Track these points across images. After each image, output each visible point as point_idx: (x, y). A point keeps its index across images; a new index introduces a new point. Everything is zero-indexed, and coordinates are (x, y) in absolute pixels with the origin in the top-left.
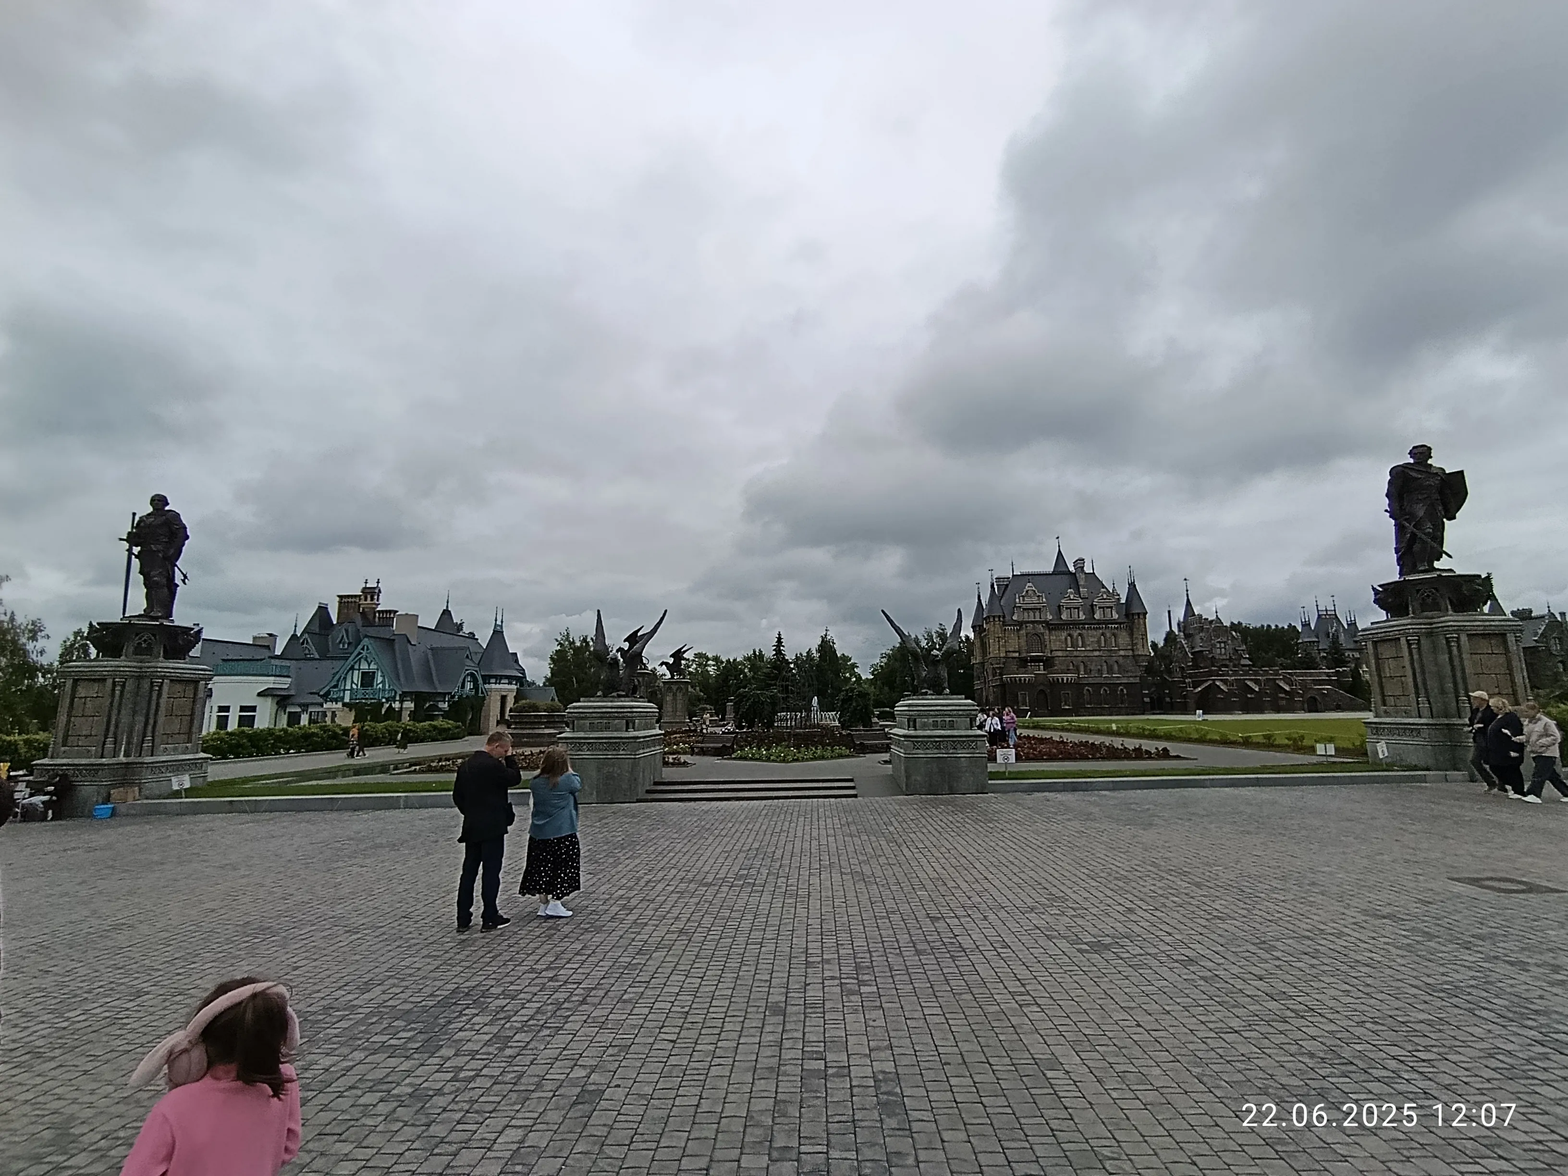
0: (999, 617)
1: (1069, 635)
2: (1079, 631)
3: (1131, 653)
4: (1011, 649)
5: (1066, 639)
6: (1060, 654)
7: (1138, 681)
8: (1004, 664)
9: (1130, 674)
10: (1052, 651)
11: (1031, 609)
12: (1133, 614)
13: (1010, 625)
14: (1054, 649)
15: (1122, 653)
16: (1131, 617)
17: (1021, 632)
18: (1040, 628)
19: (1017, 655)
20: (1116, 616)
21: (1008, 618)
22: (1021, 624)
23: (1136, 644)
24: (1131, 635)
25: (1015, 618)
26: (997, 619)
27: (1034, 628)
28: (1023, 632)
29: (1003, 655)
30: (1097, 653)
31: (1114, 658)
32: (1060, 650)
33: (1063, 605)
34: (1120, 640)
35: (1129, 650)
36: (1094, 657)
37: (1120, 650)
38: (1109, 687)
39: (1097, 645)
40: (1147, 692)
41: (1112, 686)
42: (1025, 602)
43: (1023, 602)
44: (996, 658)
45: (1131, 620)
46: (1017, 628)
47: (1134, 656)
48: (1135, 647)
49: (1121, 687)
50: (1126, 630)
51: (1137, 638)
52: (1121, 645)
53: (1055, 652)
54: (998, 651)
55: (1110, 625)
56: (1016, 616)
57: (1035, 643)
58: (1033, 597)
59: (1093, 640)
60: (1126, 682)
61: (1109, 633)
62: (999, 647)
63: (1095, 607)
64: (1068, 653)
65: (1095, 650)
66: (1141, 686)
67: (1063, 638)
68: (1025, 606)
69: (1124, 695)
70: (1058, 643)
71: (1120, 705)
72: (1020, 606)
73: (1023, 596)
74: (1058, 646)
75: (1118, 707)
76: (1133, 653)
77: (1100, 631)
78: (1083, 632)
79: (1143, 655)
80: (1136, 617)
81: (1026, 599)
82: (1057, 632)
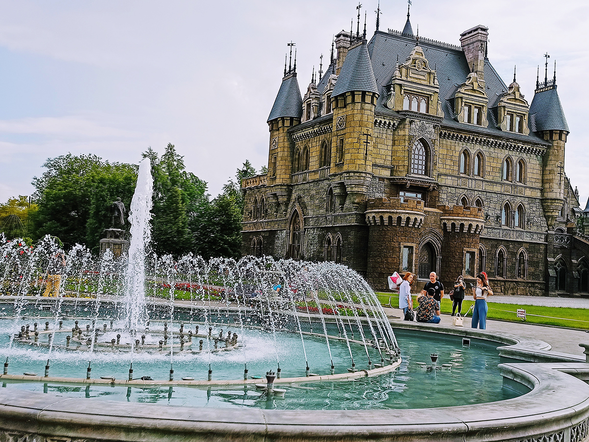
0: (373, 95)
1: (465, 151)
2: (478, 147)
3: (538, 194)
4: (378, 162)
5: (459, 156)
7: (542, 241)
8: (368, 186)
9: (534, 229)
10: (439, 175)
11: (416, 94)
12: (551, 132)
13: (384, 115)
14: (443, 171)
15: (528, 193)
16: (547, 137)
17: (401, 133)
18: (431, 132)
20: (526, 131)
22: (403, 117)
23: (550, 181)
24: (544, 164)
25: (391, 104)
26: (368, 99)
27: (422, 129)
28: (403, 132)
29: (369, 169)
30: (497, 188)
31: (518, 200)
32: (450, 176)
33: (462, 98)
34: (529, 170)
35: (538, 189)
36: (493, 195)
37: (526, 187)
38: (507, 247)
39: (498, 175)
40: (552, 260)
41: (511, 246)
42: (409, 79)
43: (404, 78)
44: (358, 174)
45: (547, 141)
46: (394, 124)
47: (543, 200)
48: (547, 186)
49: (521, 249)
50: (537, 156)
51: (551, 172)
52: (528, 180)
53: (442, 177)
54: (363, 162)
55: (521, 145)
56: (392, 101)
57: (418, 155)
58: (420, 73)
59: (494, 165)
60: (528, 240)
61: (515, 157)
62: (366, 154)
63: (502, 110)
64: (460, 181)
65: (497, 183)
66: (546, 250)
67: (457, 154)
68: (408, 87)
69: (524, 263)
70: (448, 162)
71: (519, 279)
72: (400, 85)
73: (407, 68)
74: (448, 167)
75: (515, 282)
76: (542, 195)
77: (505, 153)
78: (484, 149)
79: (558, 200)
80: (556, 137)
81: (411, 75)
82: (449, 142)
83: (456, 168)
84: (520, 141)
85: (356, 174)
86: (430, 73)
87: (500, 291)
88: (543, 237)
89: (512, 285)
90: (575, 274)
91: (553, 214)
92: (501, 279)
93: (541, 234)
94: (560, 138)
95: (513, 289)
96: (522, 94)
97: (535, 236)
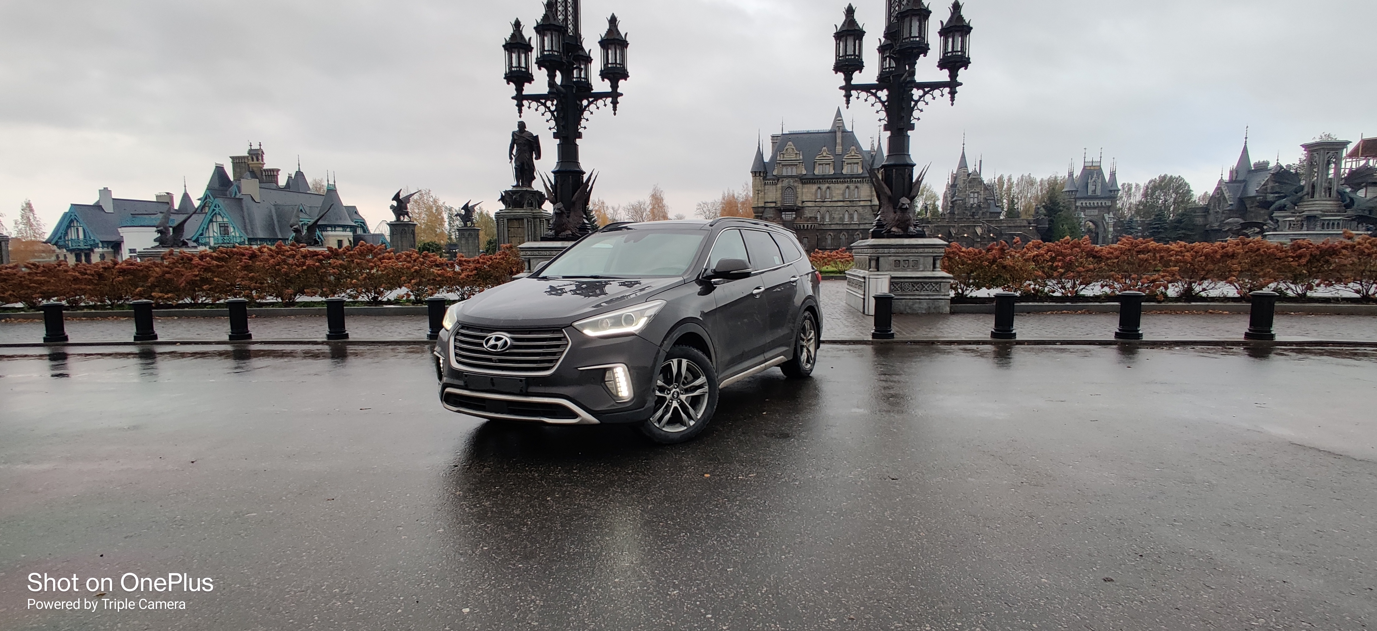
0: (760, 172)
1: (820, 188)
2: (827, 185)
4: (769, 200)
6: (809, 204)
8: (763, 212)
9: (866, 221)
10: (803, 202)
11: (790, 165)
13: (769, 180)
14: (805, 200)
15: (862, 203)
18: (795, 182)
19: (773, 205)
20: (860, 171)
21: (769, 173)
22: (778, 178)
25: (775, 173)
26: (758, 175)
27: (789, 182)
28: (779, 185)
29: (761, 205)
30: (841, 204)
31: (855, 208)
32: (810, 201)
33: (816, 162)
34: (862, 192)
35: (869, 200)
36: (838, 207)
37: (860, 201)
38: (848, 233)
39: (842, 197)
41: (850, 231)
42: (784, 159)
43: (782, 159)
46: (775, 182)
47: (871, 206)
48: (873, 198)
49: (858, 233)
50: (867, 183)
52: (862, 197)
53: (805, 202)
54: (757, 202)
55: (854, 180)
56: (776, 171)
57: (789, 194)
58: (791, 155)
59: (839, 192)
60: (861, 228)
61: (852, 186)
62: (758, 199)
63: (844, 163)
64: (817, 203)
65: (840, 201)
67: (814, 190)
68: (784, 163)
70: (809, 195)
72: (779, 163)
73: (783, 154)
74: (809, 197)
76: (871, 204)
77: (846, 185)
78: (831, 185)
81: (785, 157)
82: (808, 185)
83: (813, 197)
84: (853, 178)
86: (796, 154)
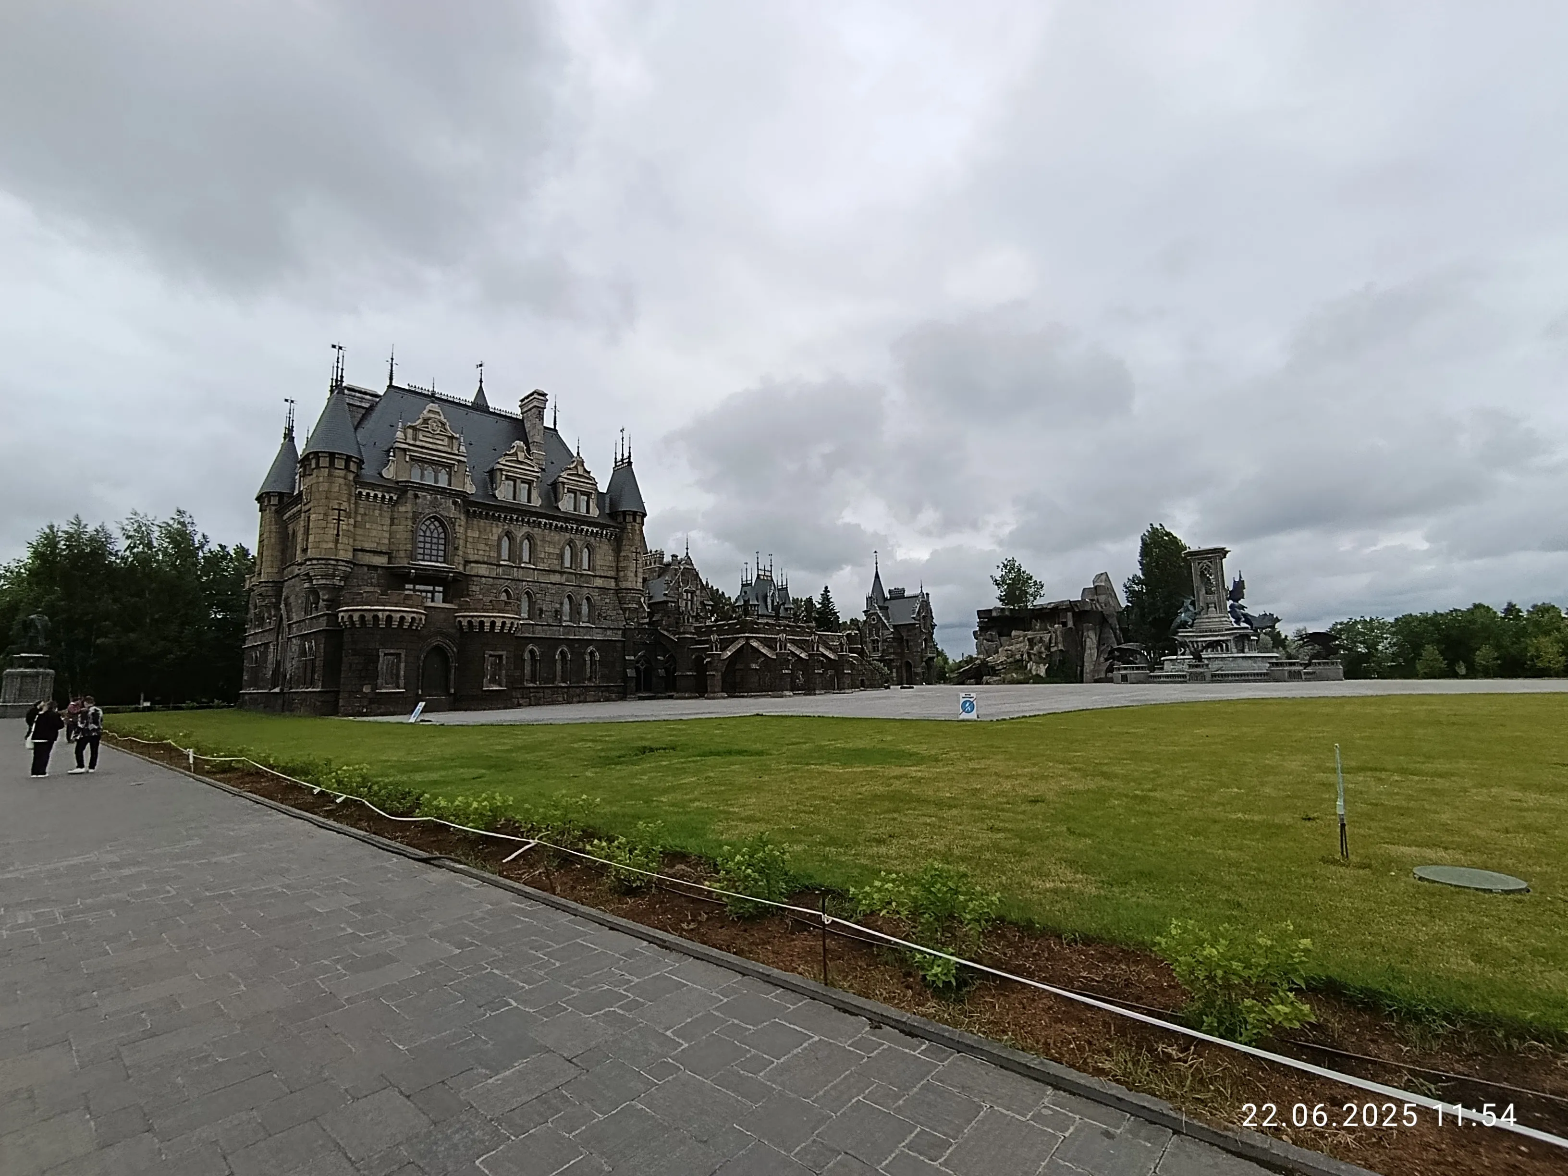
0: (349, 459)
1: (508, 534)
2: (526, 529)
3: (612, 584)
4: (367, 546)
5: (500, 539)
6: (483, 570)
7: (618, 637)
8: (345, 578)
9: (608, 624)
10: (467, 562)
11: (432, 463)
12: (624, 513)
13: (373, 486)
14: (472, 558)
15: (599, 582)
16: (620, 519)
17: (402, 509)
18: (449, 509)
19: (382, 561)
20: (595, 512)
21: (368, 471)
22: (402, 489)
23: (625, 568)
24: (617, 550)
25: (389, 473)
26: (340, 464)
27: (434, 504)
28: (406, 508)
29: (345, 555)
30: (556, 578)
31: (585, 591)
32: (484, 563)
33: (501, 470)
34: (598, 557)
35: (611, 578)
36: (549, 586)
37: (595, 576)
38: (571, 647)
39: (556, 562)
40: (632, 658)
41: (576, 645)
42: (418, 443)
43: (412, 442)
44: (323, 562)
45: (620, 523)
46: (391, 498)
47: (618, 591)
48: (622, 574)
49: (591, 648)
50: (609, 540)
51: (626, 558)
52: (598, 567)
53: (472, 565)
54: (331, 545)
55: (585, 528)
56: (392, 469)
57: (432, 537)
58: (437, 437)
59: (551, 551)
60: (599, 638)
61: (580, 541)
62: (338, 535)
63: (561, 487)
64: (500, 570)
65: (554, 572)
66: (624, 648)
67: (495, 537)
68: (416, 452)
69: (595, 664)
70: (482, 546)
71: (587, 683)
72: (404, 450)
73: (414, 428)
74: (481, 552)
75: (583, 687)
76: (617, 585)
77: (568, 535)
78: (535, 531)
79: (634, 589)
80: (629, 519)
81: (421, 438)
82: (482, 523)
83: (494, 554)
84: (583, 522)
85: (320, 562)
86: (452, 438)
87: (560, 699)
88: (620, 632)
89: (578, 691)
90: (661, 672)
91: (630, 606)
92: (563, 685)
93: (619, 629)
94: (635, 520)
95: (579, 696)
96: (588, 470)
97: (609, 632)
